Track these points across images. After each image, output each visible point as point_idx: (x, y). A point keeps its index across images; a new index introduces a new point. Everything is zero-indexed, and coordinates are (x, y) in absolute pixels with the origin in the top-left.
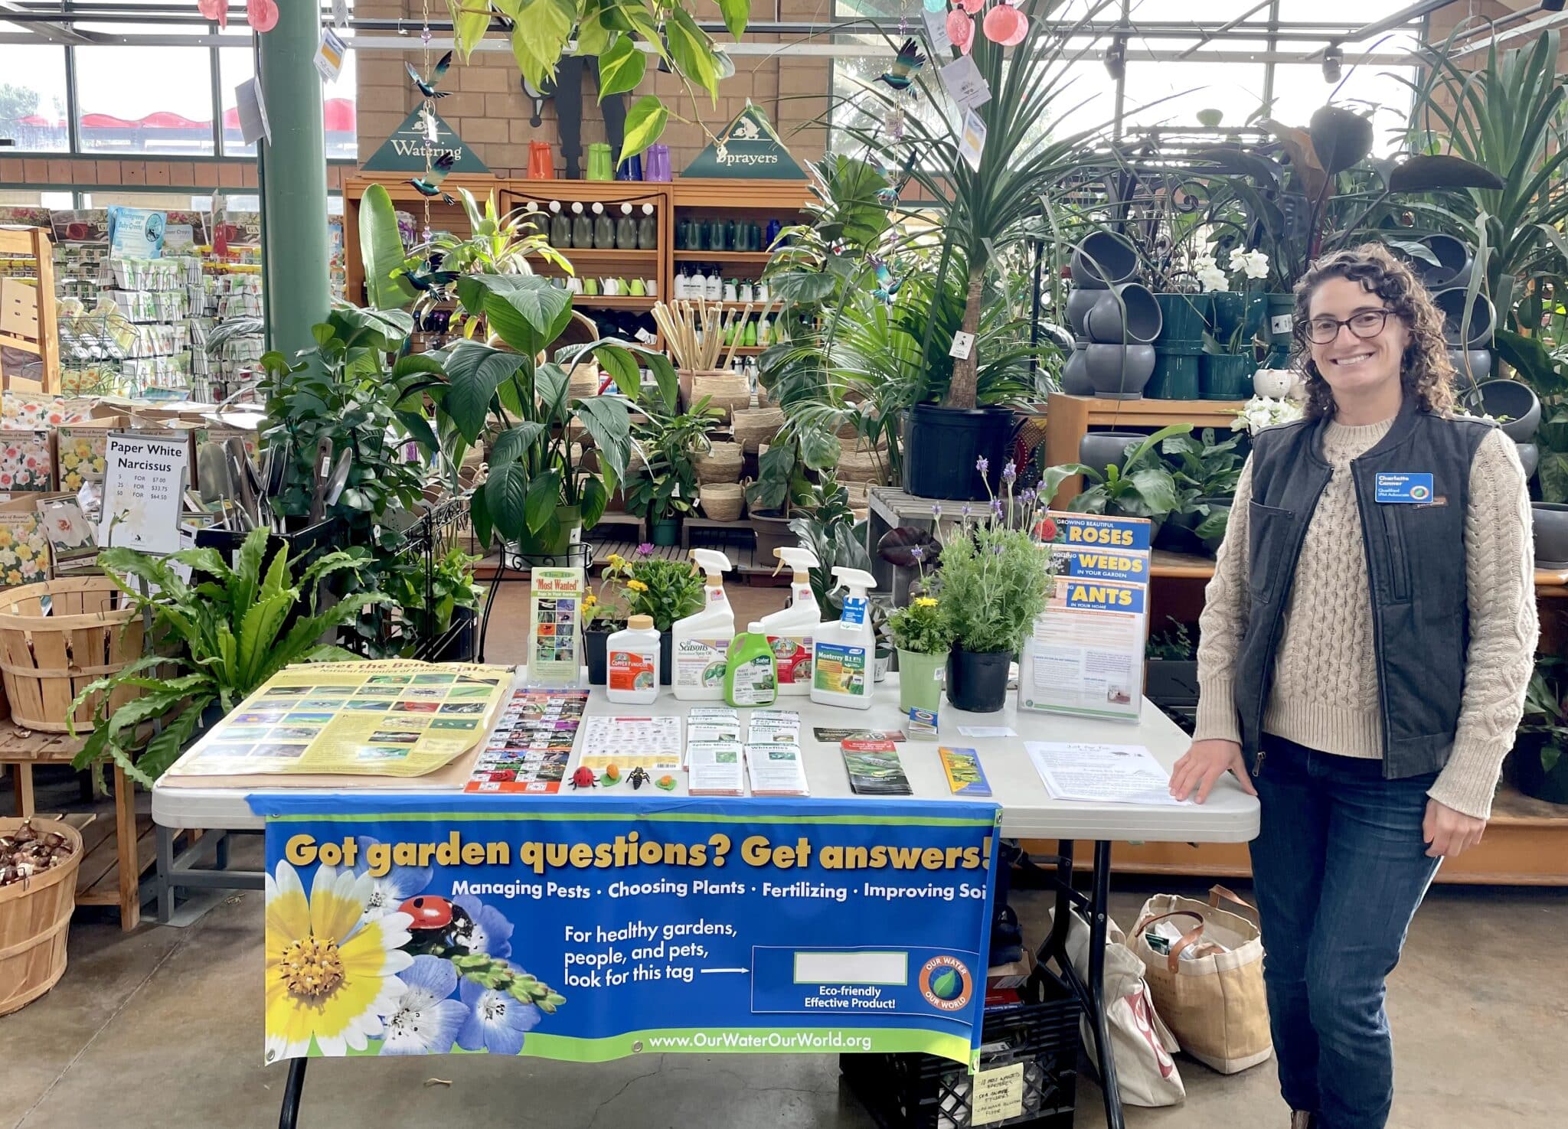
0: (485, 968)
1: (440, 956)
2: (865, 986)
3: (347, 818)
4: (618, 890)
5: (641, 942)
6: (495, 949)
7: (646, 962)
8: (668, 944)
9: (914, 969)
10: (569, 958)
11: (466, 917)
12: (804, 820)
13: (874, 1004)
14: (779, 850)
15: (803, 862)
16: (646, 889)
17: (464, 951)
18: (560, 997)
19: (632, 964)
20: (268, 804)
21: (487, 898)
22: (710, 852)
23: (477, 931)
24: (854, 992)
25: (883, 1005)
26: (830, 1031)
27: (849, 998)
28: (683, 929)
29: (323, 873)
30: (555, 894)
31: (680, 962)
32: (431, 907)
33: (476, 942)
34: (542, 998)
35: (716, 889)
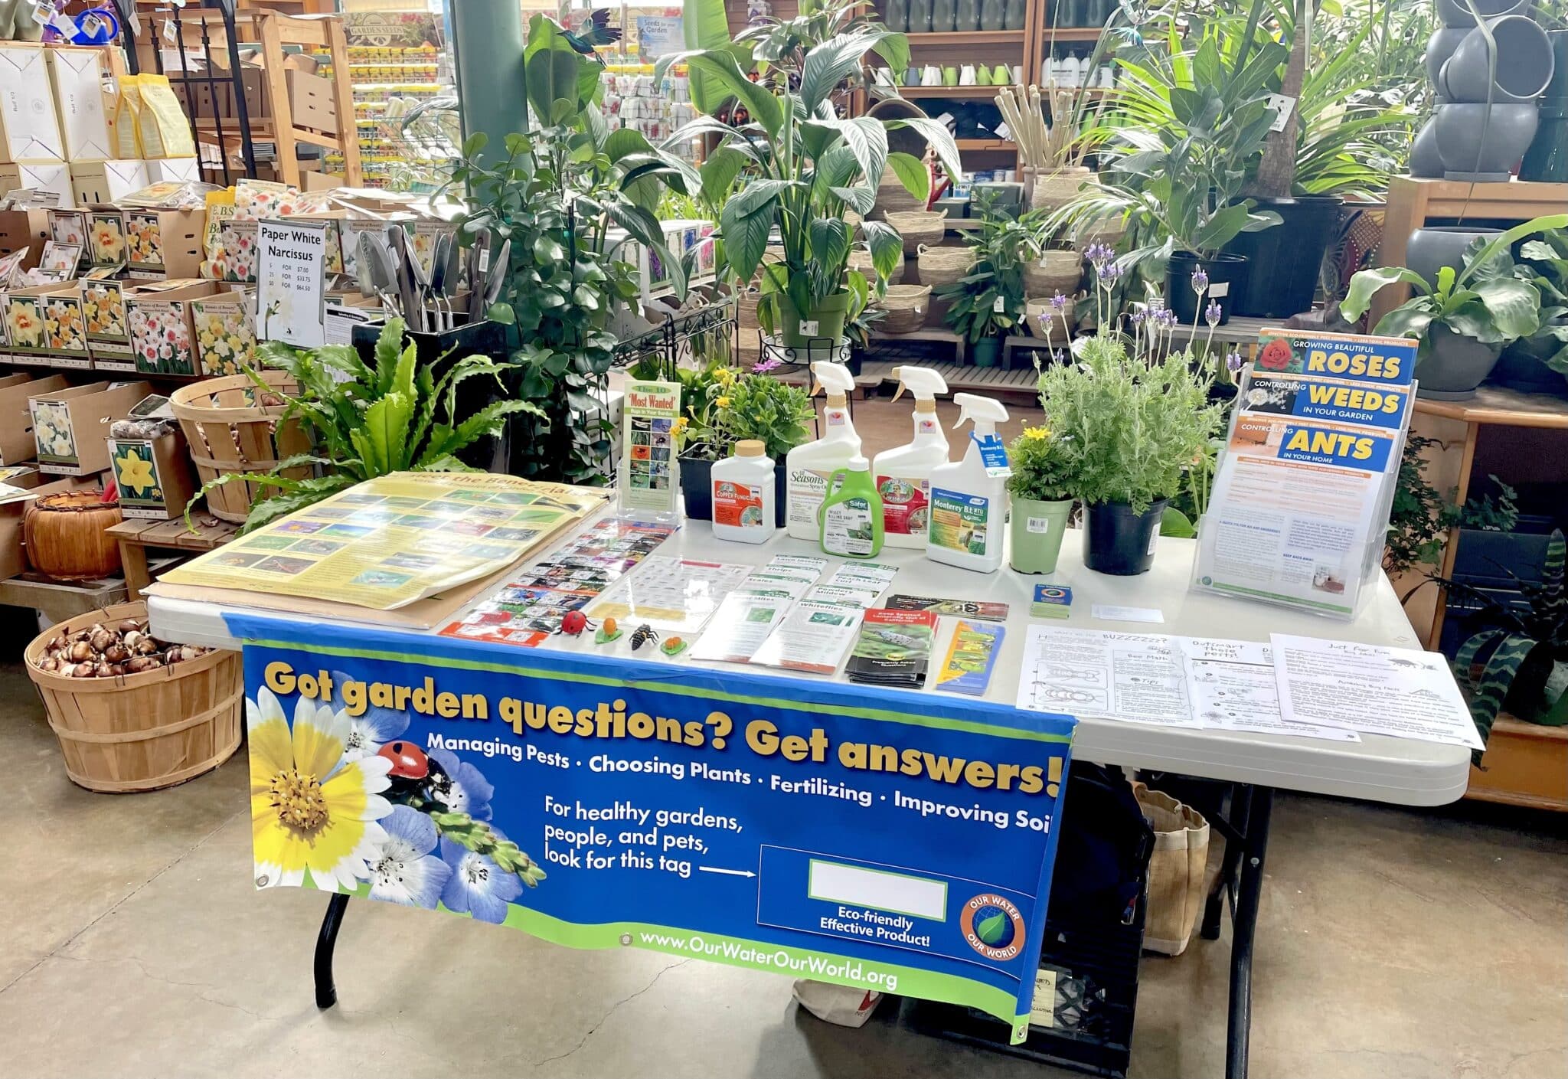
0: (467, 829)
1: (419, 809)
2: (894, 916)
3: (321, 650)
4: (601, 763)
5: (631, 825)
6: (476, 809)
7: (637, 848)
8: (662, 832)
9: (954, 904)
10: (551, 832)
11: (442, 772)
12: (819, 709)
13: (904, 937)
14: (788, 740)
15: (818, 756)
16: (636, 766)
17: (442, 808)
18: (540, 871)
19: (618, 849)
20: (244, 625)
21: (464, 755)
22: (708, 731)
23: (455, 789)
24: (880, 920)
25: (914, 940)
26: (849, 961)
27: (874, 926)
28: (682, 818)
29: (303, 705)
30: (534, 757)
31: (675, 853)
32: (409, 755)
33: (455, 799)
34: (524, 869)
35: (717, 775)
